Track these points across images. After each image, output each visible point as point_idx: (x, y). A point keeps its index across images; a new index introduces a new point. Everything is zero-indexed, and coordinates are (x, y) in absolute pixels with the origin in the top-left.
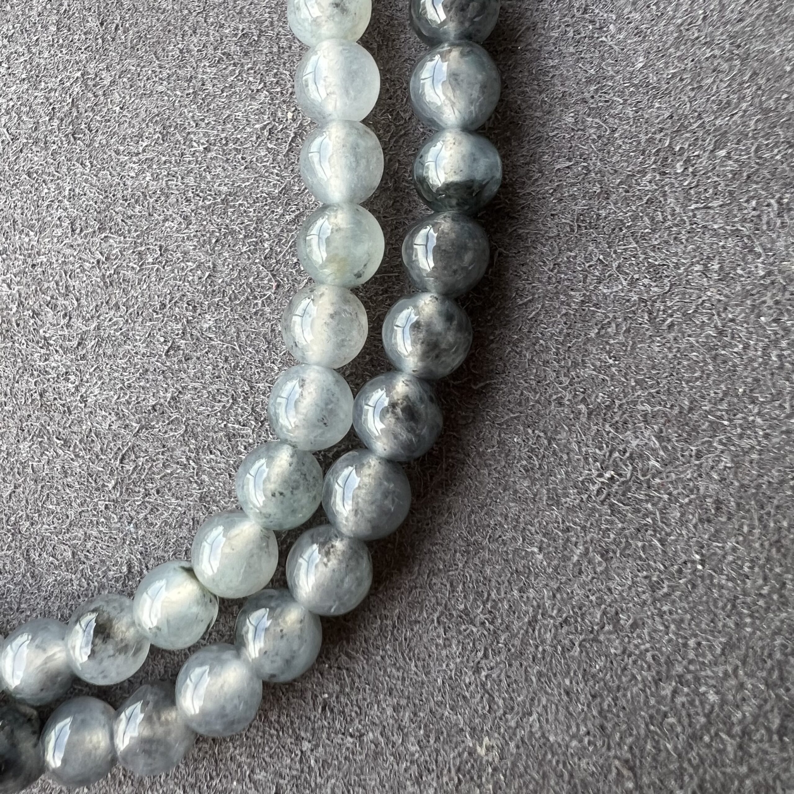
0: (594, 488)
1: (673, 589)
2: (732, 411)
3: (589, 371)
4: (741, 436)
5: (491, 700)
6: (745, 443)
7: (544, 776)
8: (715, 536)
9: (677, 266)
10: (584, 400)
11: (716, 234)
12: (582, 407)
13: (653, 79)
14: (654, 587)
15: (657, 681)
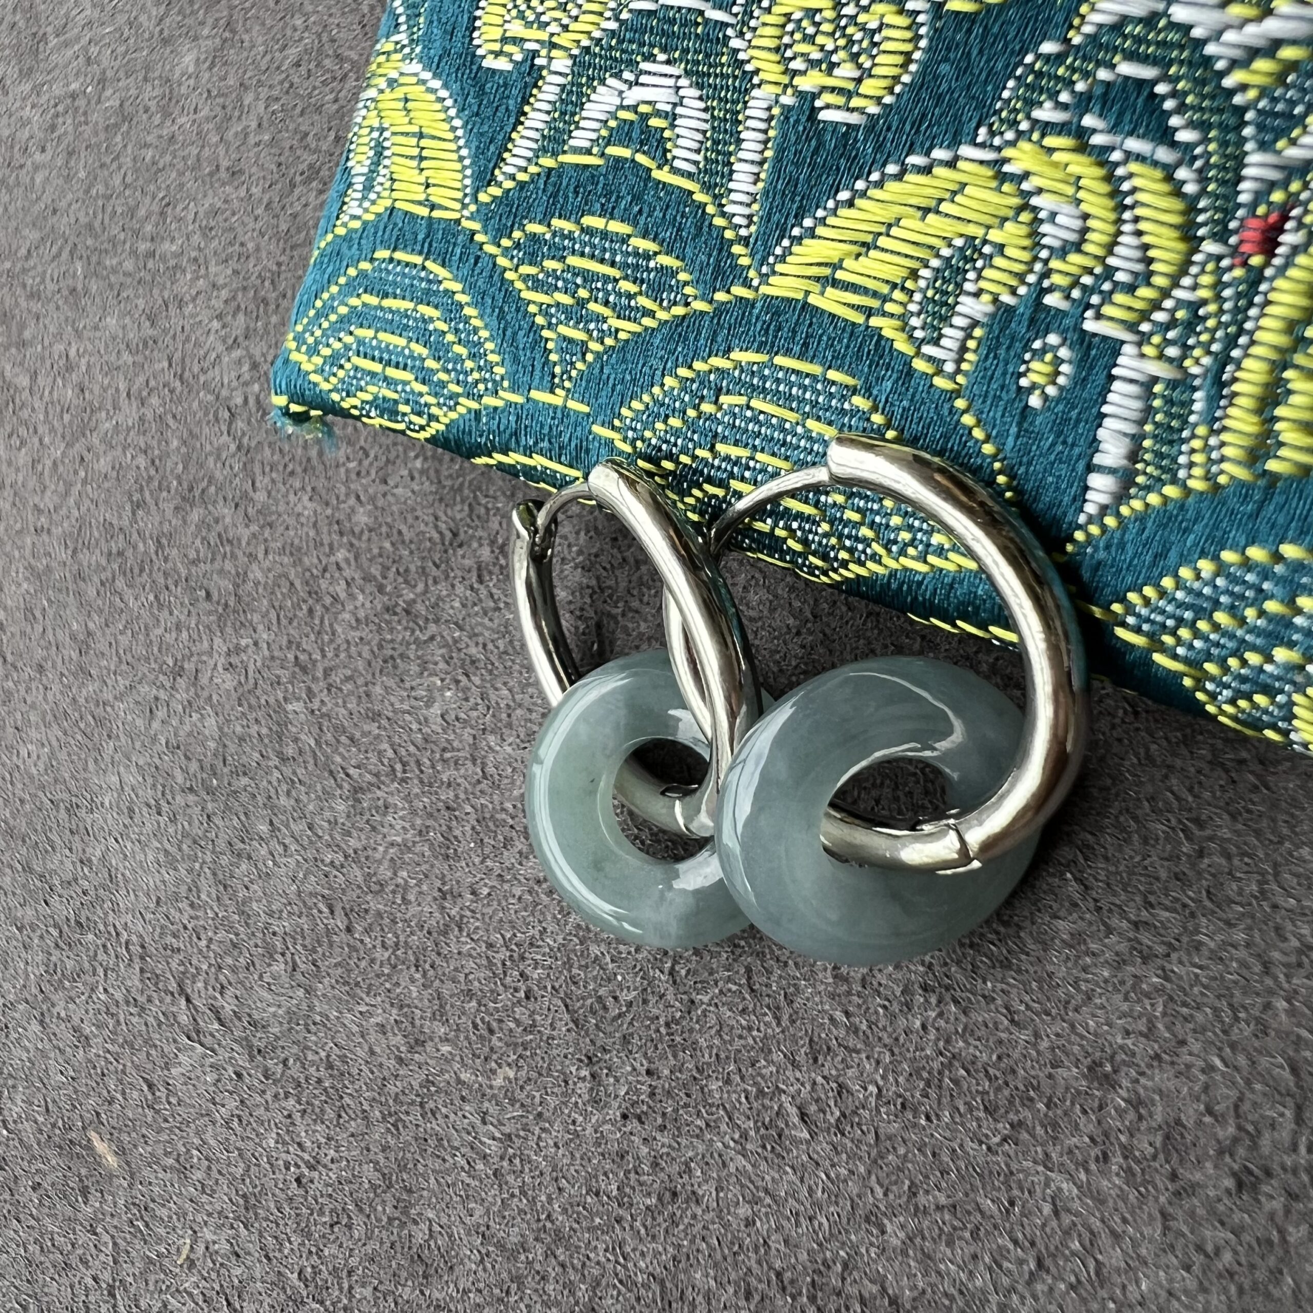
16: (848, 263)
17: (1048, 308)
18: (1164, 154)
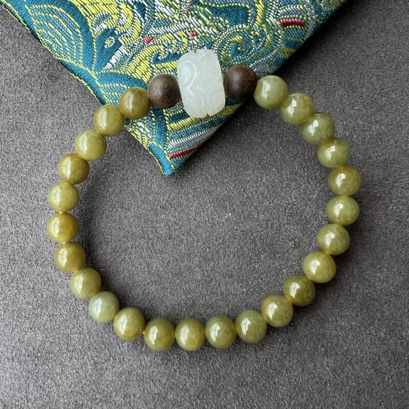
16: (87, 5)
17: (114, 33)
18: (142, 19)
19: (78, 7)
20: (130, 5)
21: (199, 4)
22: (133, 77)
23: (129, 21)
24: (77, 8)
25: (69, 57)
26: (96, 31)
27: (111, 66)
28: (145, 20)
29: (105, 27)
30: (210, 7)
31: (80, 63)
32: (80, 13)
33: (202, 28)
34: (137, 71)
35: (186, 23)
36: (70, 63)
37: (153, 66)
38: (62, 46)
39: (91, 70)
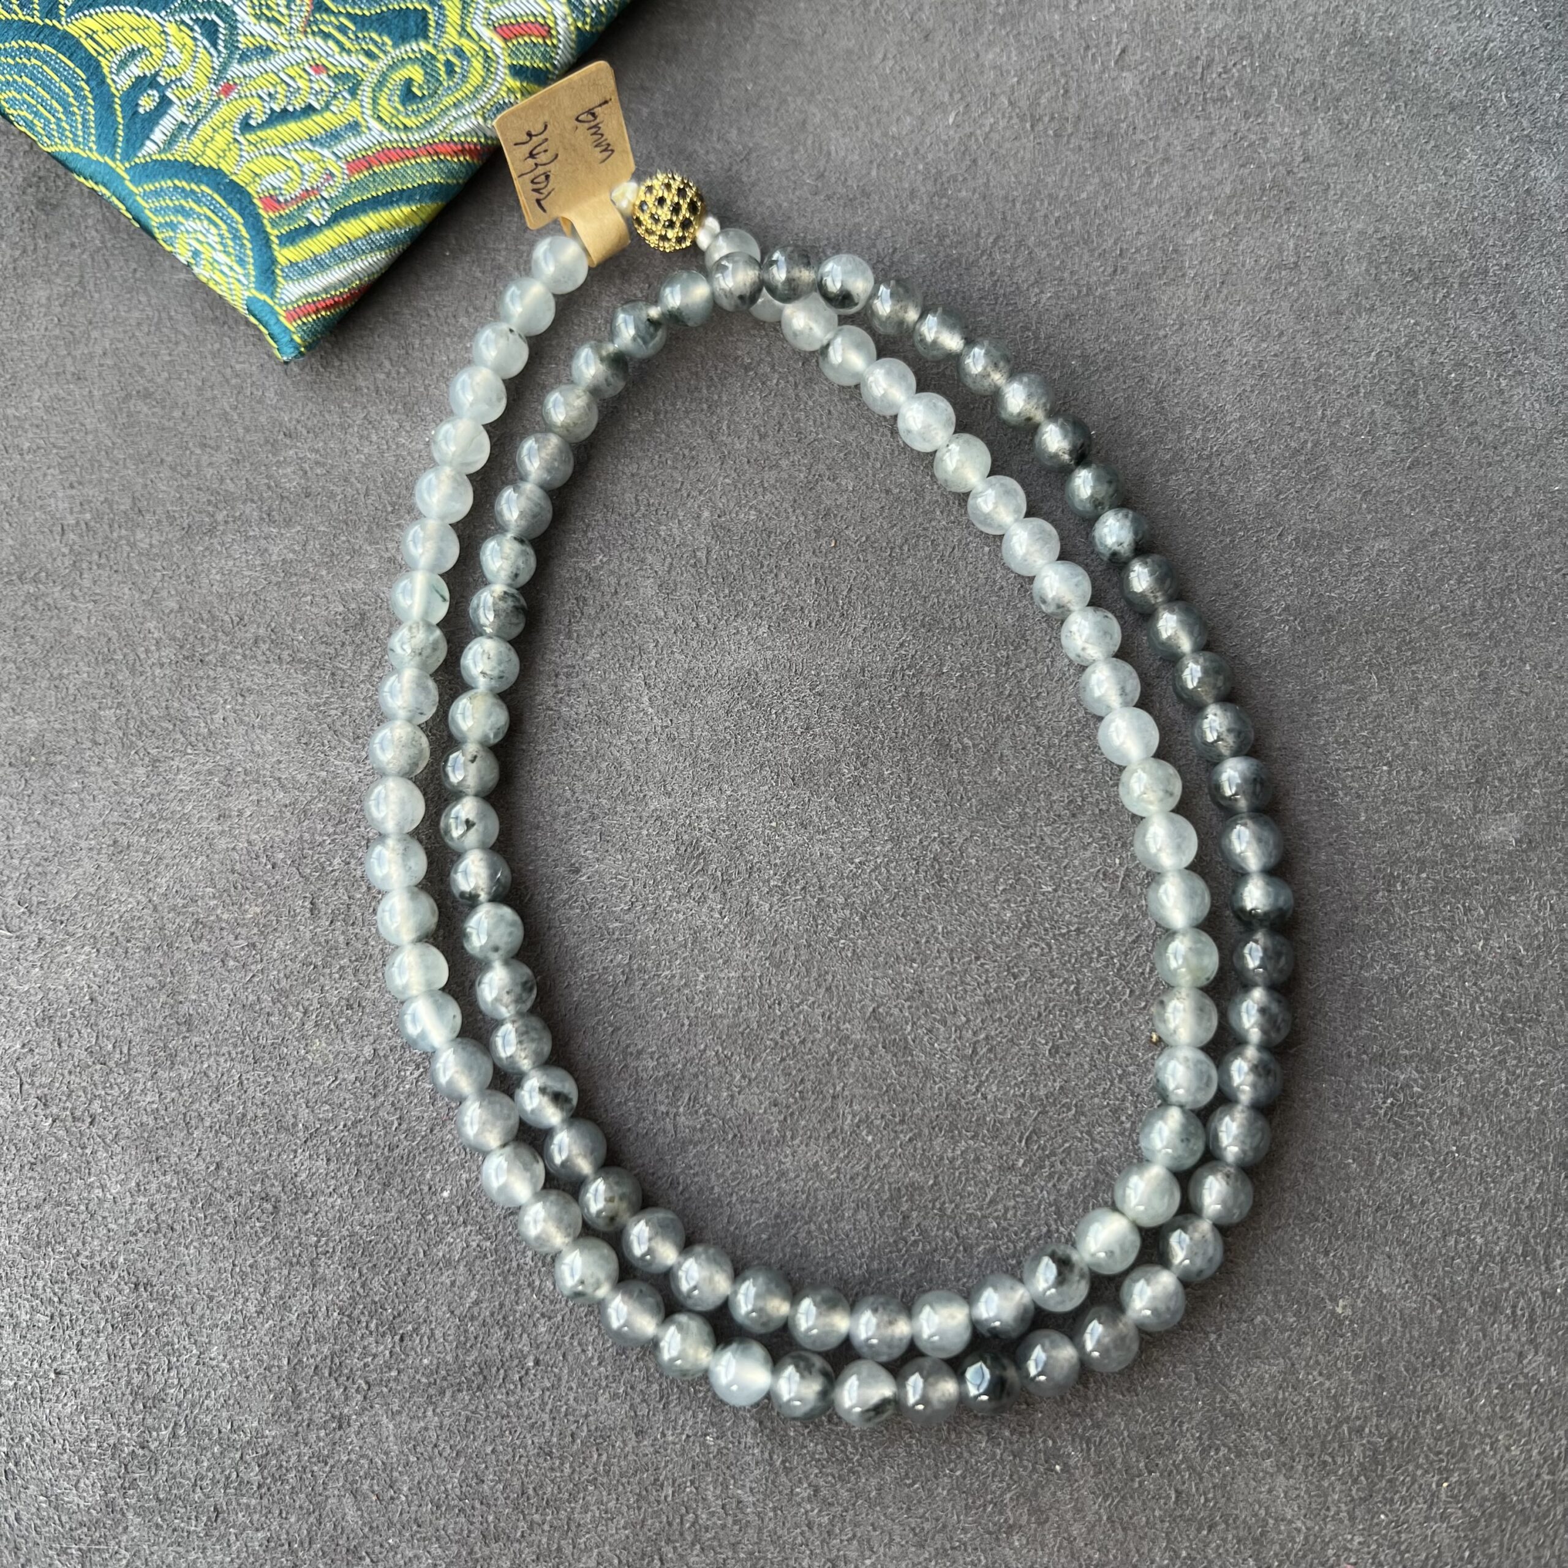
0: (1382, 1112)
1: (1443, 1172)
2: (1459, 1048)
3: (1364, 1032)
4: (1467, 1063)
5: (1340, 1274)
6: (1470, 1068)
7: (1385, 1319)
8: (1463, 1133)
9: (1408, 954)
10: (1365, 1052)
11: (1429, 930)
12: (1364, 1057)
13: (1373, 828)
14: (1431, 1174)
15: (1444, 1236)
19: (82, 40)
20: (187, 26)
21: (328, 10)
22: (202, 165)
23: (186, 56)
24: (78, 44)
25: (69, 142)
26: (120, 83)
27: (154, 148)
28: (219, 52)
29: (138, 72)
30: (348, 15)
31: (91, 149)
32: (86, 50)
33: (337, 56)
34: (208, 152)
35: (304, 51)
36: (73, 153)
37: (241, 139)
38: (53, 120)
39: (114, 159)
